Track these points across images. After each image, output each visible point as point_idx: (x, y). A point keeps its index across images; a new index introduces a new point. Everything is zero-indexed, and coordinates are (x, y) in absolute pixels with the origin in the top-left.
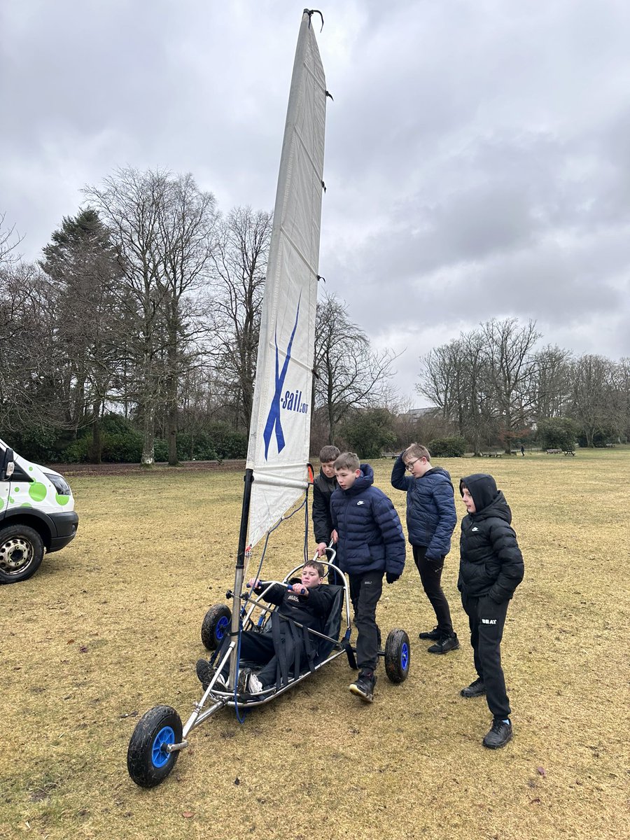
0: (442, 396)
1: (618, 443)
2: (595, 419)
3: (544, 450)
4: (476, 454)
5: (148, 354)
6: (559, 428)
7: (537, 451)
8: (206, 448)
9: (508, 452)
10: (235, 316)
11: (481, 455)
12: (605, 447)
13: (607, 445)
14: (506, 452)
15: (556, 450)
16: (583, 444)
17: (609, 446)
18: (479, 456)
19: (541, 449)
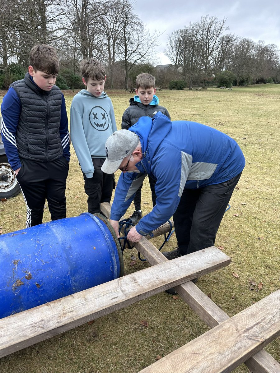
0: (175, 58)
1: (249, 84)
2: (242, 72)
3: (219, 87)
4: (190, 88)
5: (33, 28)
6: (226, 76)
7: (215, 87)
8: (62, 83)
9: (204, 88)
10: (76, 5)
11: (192, 89)
12: (244, 86)
13: (245, 85)
14: (203, 88)
15: (223, 87)
16: (235, 84)
17: (245, 86)
18: (191, 89)
19: (217, 86)
